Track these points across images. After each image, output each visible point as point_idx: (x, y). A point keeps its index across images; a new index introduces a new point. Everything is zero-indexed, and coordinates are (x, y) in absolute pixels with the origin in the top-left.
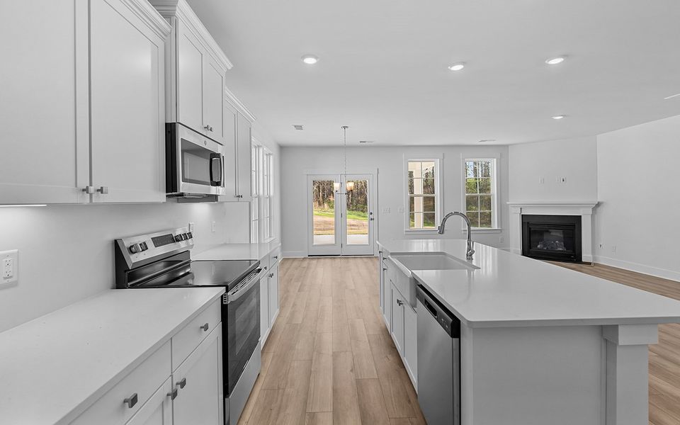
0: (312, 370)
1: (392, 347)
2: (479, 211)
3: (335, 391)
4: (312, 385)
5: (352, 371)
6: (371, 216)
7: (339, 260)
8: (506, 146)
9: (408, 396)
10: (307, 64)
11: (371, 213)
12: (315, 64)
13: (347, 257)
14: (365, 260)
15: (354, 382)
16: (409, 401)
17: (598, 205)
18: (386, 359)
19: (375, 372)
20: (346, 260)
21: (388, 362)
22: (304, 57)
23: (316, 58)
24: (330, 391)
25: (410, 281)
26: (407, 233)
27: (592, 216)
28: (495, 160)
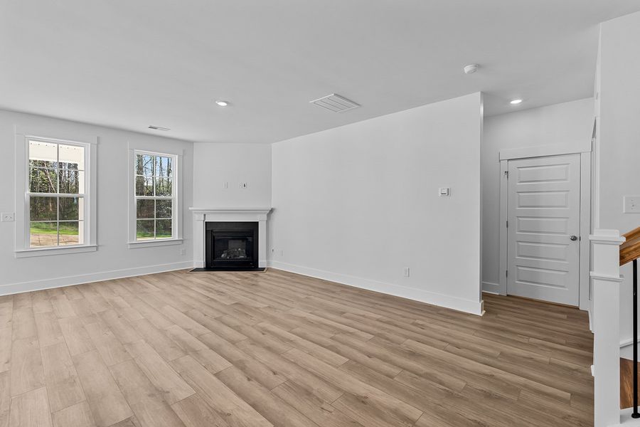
8: (191, 143)
17: (272, 211)
27: (267, 221)
28: (177, 156)
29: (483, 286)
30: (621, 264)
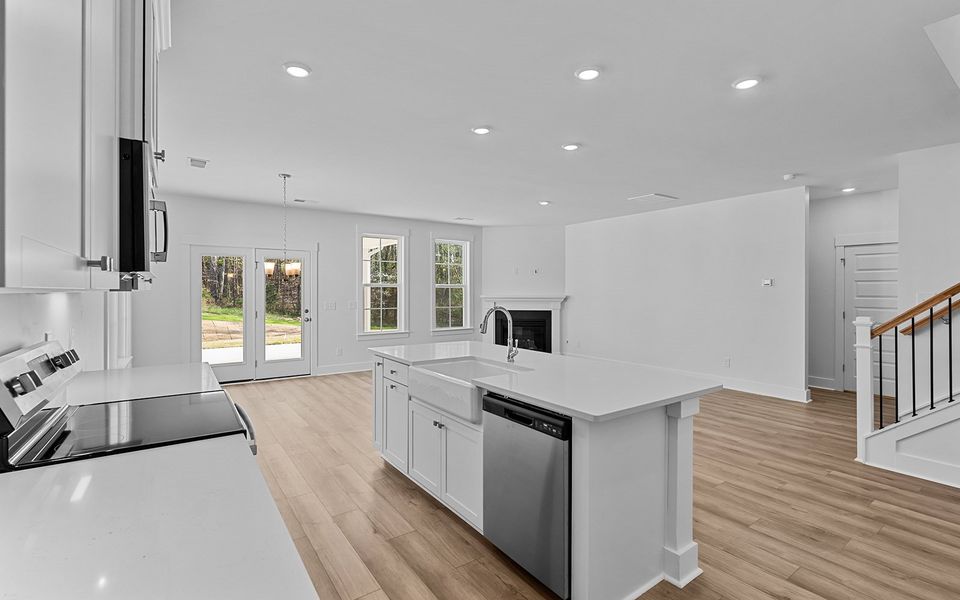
0: (316, 548)
1: (413, 490)
2: (450, 307)
3: (369, 564)
4: (329, 568)
5: (375, 532)
6: (307, 316)
7: (253, 387)
8: (480, 228)
9: (463, 539)
10: (289, 75)
11: (307, 311)
12: (304, 78)
13: (265, 380)
14: (301, 383)
15: (388, 544)
16: (467, 543)
17: (566, 299)
18: (411, 505)
19: (408, 525)
20: (267, 386)
21: (416, 507)
22: (289, 64)
23: (308, 69)
24: (362, 566)
25: (472, 393)
26: (361, 338)
27: (561, 310)
28: (468, 243)
29: (809, 381)
30: (872, 338)
